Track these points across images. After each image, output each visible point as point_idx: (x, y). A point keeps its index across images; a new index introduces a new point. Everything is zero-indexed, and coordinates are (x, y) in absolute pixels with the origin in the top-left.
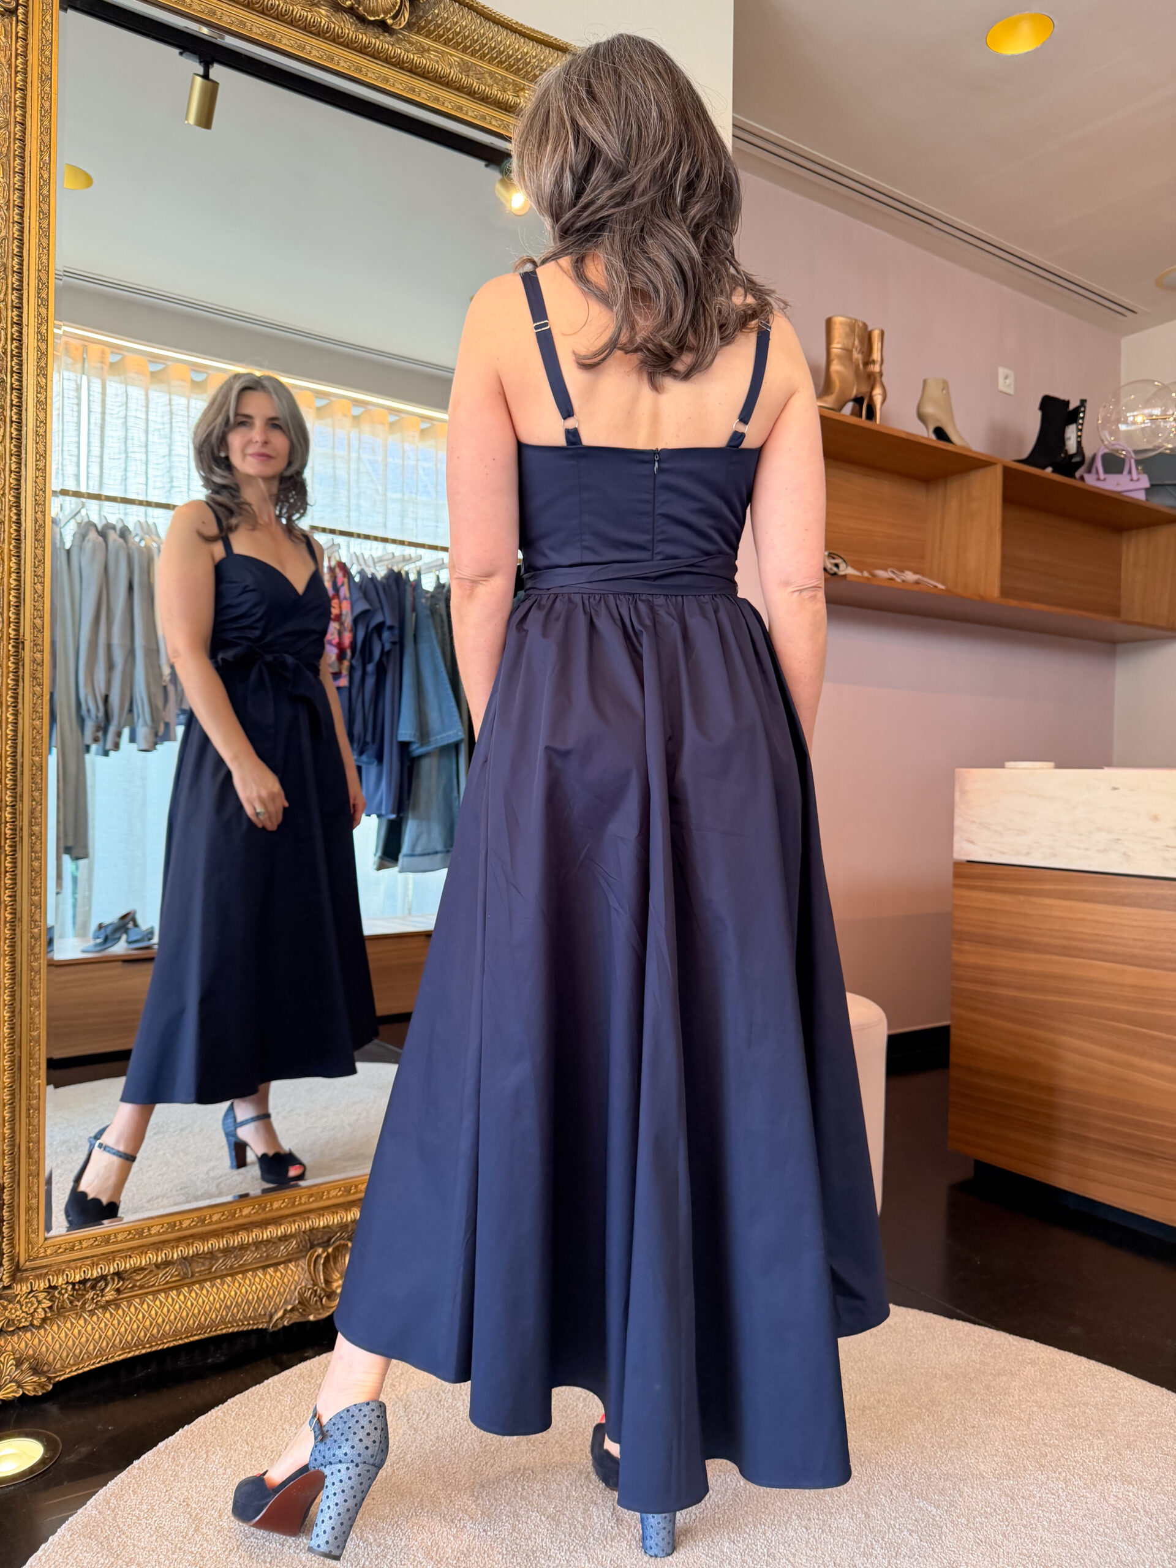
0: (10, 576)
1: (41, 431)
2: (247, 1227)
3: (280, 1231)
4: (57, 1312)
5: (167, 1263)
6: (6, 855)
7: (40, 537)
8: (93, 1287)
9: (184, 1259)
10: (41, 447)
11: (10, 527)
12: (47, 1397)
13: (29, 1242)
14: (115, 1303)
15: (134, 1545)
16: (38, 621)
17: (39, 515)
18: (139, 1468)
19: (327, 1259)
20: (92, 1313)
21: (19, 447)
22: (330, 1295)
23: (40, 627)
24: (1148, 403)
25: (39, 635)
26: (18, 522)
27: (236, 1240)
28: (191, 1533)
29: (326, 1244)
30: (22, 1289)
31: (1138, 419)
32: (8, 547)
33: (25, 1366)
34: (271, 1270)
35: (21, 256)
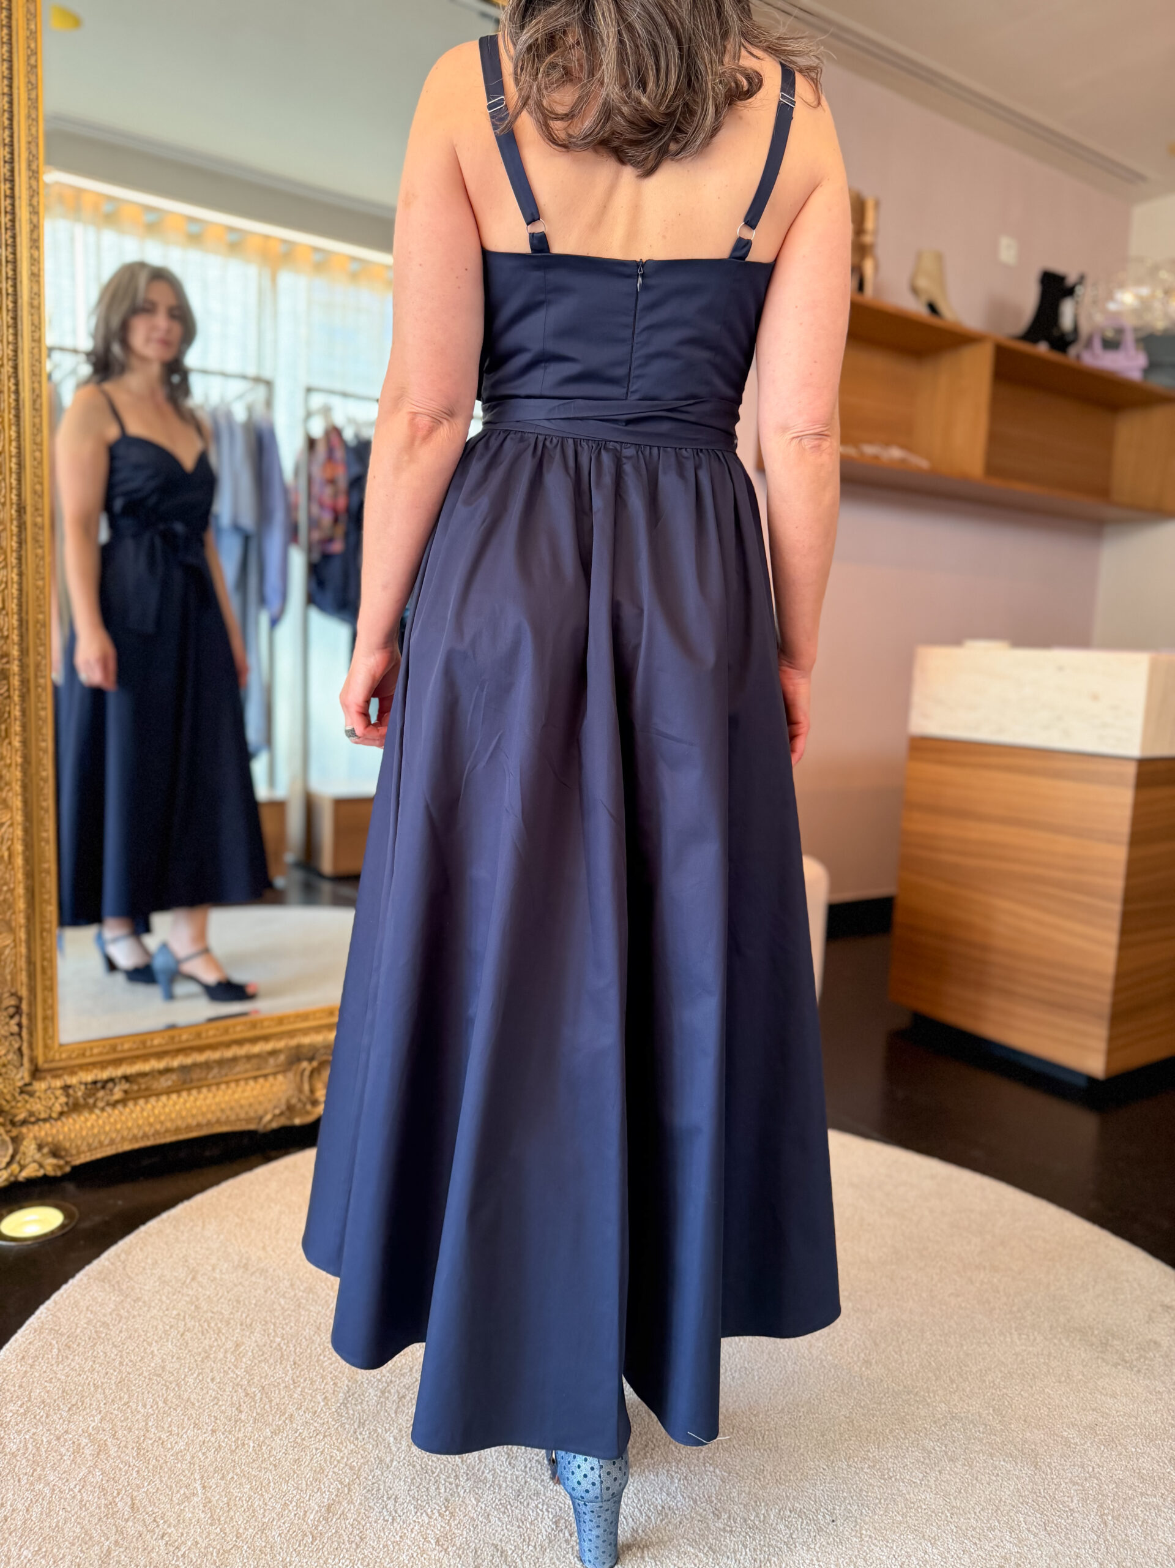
0: (10, 444)
1: (36, 303)
2: (240, 1042)
3: (269, 1046)
4: (74, 1107)
5: (168, 1071)
6: (15, 705)
7: (37, 406)
8: (103, 1087)
9: (183, 1069)
10: (36, 317)
11: (9, 396)
12: (65, 1177)
13: (46, 1046)
14: (123, 1102)
15: (141, 1289)
16: (38, 487)
17: (36, 385)
18: (146, 1232)
19: (312, 1072)
20: (103, 1109)
21: (15, 318)
22: (315, 1103)
23: (40, 493)
24: (1139, 282)
25: (40, 500)
26: (17, 392)
27: (229, 1053)
28: (188, 1281)
29: (311, 1059)
30: (40, 1086)
31: (1127, 298)
32: (8, 416)
33: (45, 1150)
34: (261, 1080)
35: (11, 127)
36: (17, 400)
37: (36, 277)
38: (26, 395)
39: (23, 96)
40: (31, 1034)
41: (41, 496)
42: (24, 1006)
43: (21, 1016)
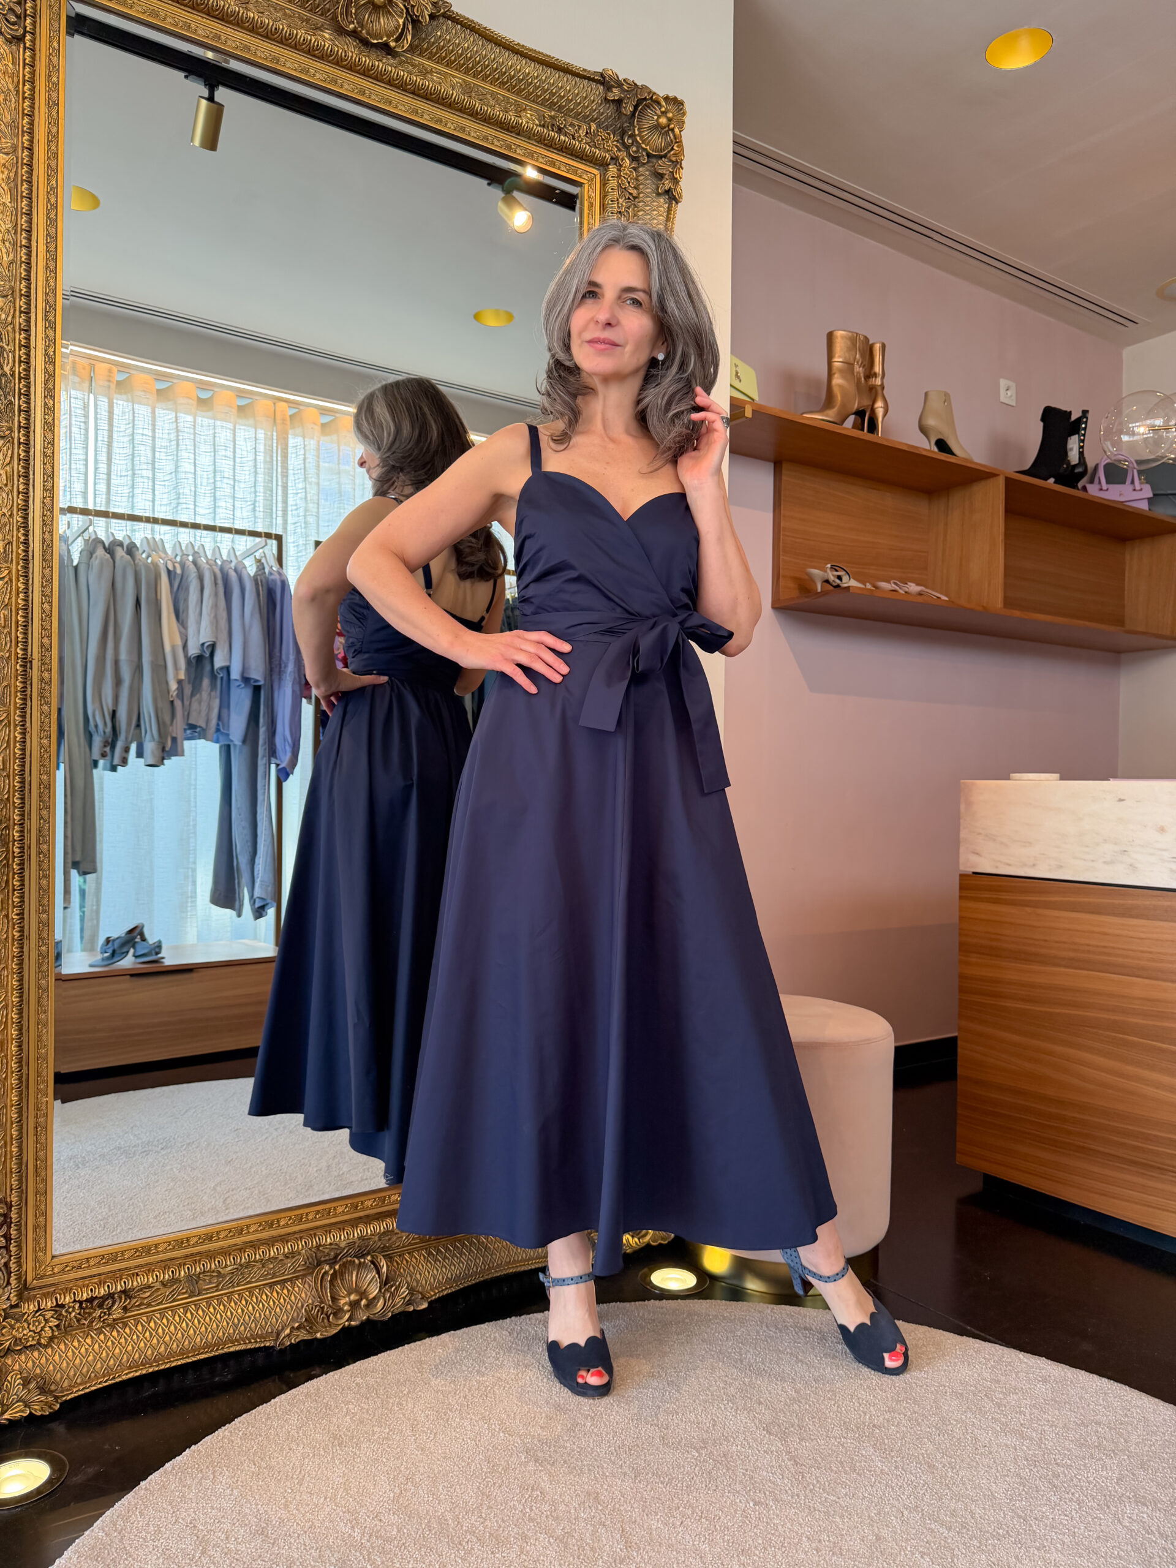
0: (18, 596)
1: (49, 452)
2: (253, 1245)
3: (287, 1248)
4: (64, 1330)
5: (174, 1281)
6: (14, 874)
7: (48, 557)
8: (100, 1306)
9: (191, 1277)
10: (49, 467)
11: (18, 547)
12: (54, 1417)
14: (122, 1321)
16: (46, 641)
17: (47, 535)
19: (334, 1275)
20: (100, 1331)
21: (27, 468)
22: (338, 1313)
23: (47, 646)
25: (47, 654)
26: (26, 543)
29: (333, 1261)
30: (29, 1307)
31: (1141, 430)
32: (16, 567)
33: (32, 1385)
34: (278, 1288)
35: (28, 279)
36: (26, 551)
37: (50, 426)
38: (36, 546)
39: (42, 248)
40: (19, 1247)
41: (49, 650)
42: (14, 1215)
43: (9, 1227)
